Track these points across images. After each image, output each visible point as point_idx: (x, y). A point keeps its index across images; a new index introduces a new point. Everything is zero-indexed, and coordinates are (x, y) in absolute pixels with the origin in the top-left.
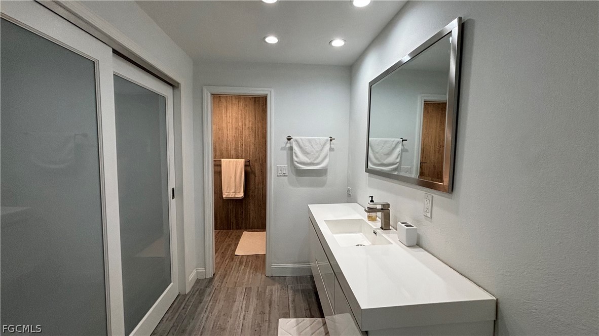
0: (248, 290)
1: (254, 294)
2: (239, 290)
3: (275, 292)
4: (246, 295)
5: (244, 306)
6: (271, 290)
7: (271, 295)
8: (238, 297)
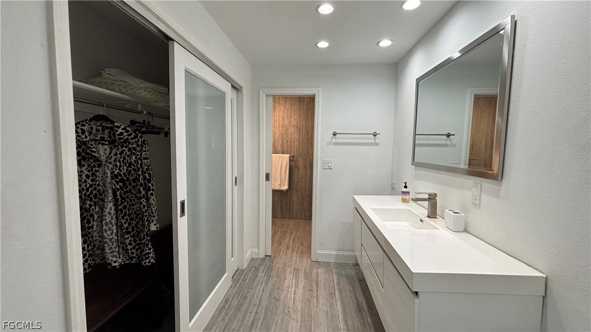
0: (297, 271)
1: (302, 274)
2: (289, 270)
3: (321, 274)
4: (295, 274)
5: (294, 283)
6: (317, 273)
7: (318, 277)
8: (288, 276)
